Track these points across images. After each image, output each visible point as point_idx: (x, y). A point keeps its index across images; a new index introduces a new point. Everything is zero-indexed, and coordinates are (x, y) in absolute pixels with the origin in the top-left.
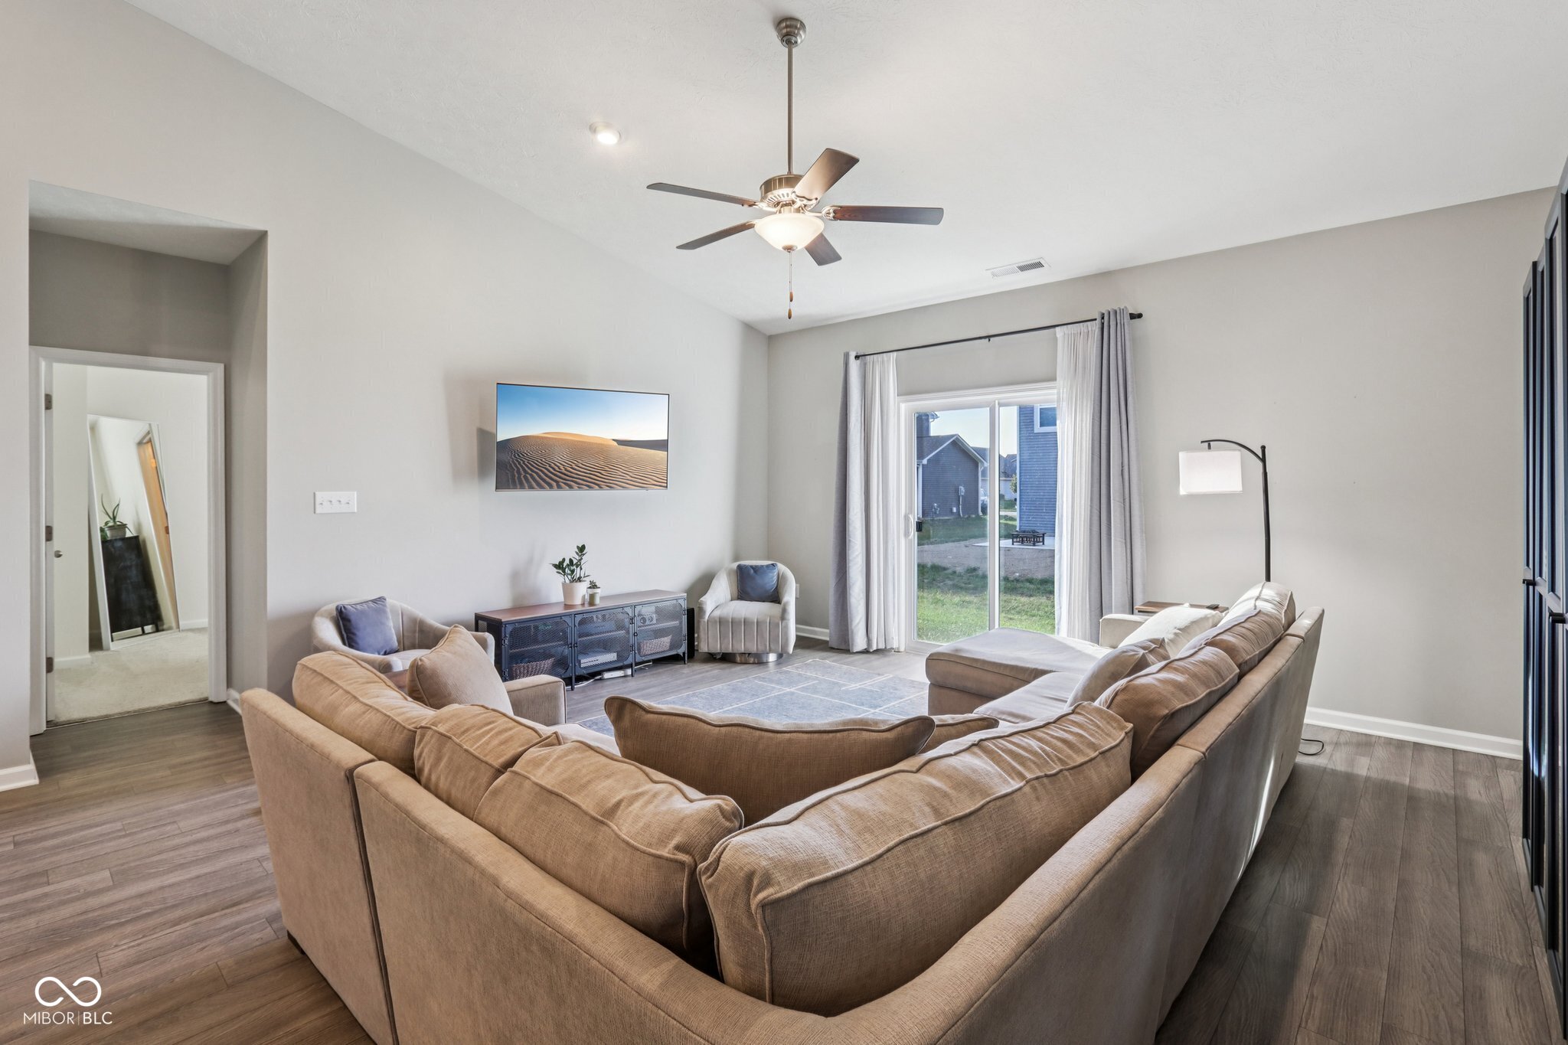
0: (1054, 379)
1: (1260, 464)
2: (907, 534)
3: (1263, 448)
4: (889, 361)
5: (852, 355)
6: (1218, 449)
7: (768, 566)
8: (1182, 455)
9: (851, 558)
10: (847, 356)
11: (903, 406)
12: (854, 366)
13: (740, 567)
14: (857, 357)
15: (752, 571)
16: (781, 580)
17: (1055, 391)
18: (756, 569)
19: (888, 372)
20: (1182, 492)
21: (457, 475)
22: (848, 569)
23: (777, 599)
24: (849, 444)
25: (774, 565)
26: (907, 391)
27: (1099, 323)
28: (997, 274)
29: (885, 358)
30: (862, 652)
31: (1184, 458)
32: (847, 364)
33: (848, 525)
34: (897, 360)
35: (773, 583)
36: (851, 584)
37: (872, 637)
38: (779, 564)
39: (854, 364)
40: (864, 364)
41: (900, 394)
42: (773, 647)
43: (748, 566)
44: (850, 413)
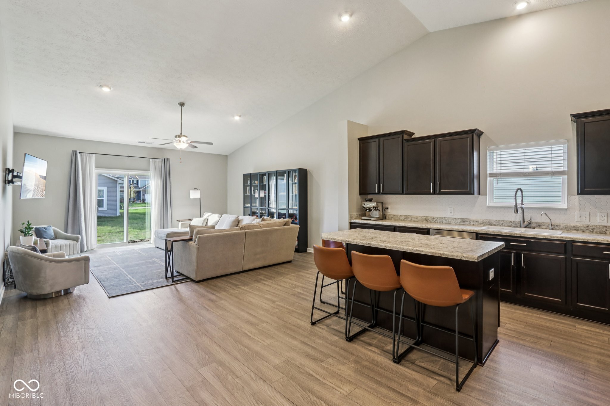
0: (149, 171)
6: (196, 190)
13: (36, 228)
19: (93, 159)
20: (191, 197)
22: (81, 224)
23: (56, 238)
24: (79, 181)
25: (50, 226)
26: (97, 167)
27: (163, 160)
28: (139, 142)
29: (91, 155)
30: (85, 251)
31: (191, 192)
32: (76, 155)
33: (80, 209)
34: (95, 157)
35: (53, 233)
36: (82, 229)
37: (88, 246)
38: (51, 226)
39: (79, 155)
40: (81, 156)
41: (96, 167)
42: (75, 252)
43: (39, 228)
44: (78, 172)
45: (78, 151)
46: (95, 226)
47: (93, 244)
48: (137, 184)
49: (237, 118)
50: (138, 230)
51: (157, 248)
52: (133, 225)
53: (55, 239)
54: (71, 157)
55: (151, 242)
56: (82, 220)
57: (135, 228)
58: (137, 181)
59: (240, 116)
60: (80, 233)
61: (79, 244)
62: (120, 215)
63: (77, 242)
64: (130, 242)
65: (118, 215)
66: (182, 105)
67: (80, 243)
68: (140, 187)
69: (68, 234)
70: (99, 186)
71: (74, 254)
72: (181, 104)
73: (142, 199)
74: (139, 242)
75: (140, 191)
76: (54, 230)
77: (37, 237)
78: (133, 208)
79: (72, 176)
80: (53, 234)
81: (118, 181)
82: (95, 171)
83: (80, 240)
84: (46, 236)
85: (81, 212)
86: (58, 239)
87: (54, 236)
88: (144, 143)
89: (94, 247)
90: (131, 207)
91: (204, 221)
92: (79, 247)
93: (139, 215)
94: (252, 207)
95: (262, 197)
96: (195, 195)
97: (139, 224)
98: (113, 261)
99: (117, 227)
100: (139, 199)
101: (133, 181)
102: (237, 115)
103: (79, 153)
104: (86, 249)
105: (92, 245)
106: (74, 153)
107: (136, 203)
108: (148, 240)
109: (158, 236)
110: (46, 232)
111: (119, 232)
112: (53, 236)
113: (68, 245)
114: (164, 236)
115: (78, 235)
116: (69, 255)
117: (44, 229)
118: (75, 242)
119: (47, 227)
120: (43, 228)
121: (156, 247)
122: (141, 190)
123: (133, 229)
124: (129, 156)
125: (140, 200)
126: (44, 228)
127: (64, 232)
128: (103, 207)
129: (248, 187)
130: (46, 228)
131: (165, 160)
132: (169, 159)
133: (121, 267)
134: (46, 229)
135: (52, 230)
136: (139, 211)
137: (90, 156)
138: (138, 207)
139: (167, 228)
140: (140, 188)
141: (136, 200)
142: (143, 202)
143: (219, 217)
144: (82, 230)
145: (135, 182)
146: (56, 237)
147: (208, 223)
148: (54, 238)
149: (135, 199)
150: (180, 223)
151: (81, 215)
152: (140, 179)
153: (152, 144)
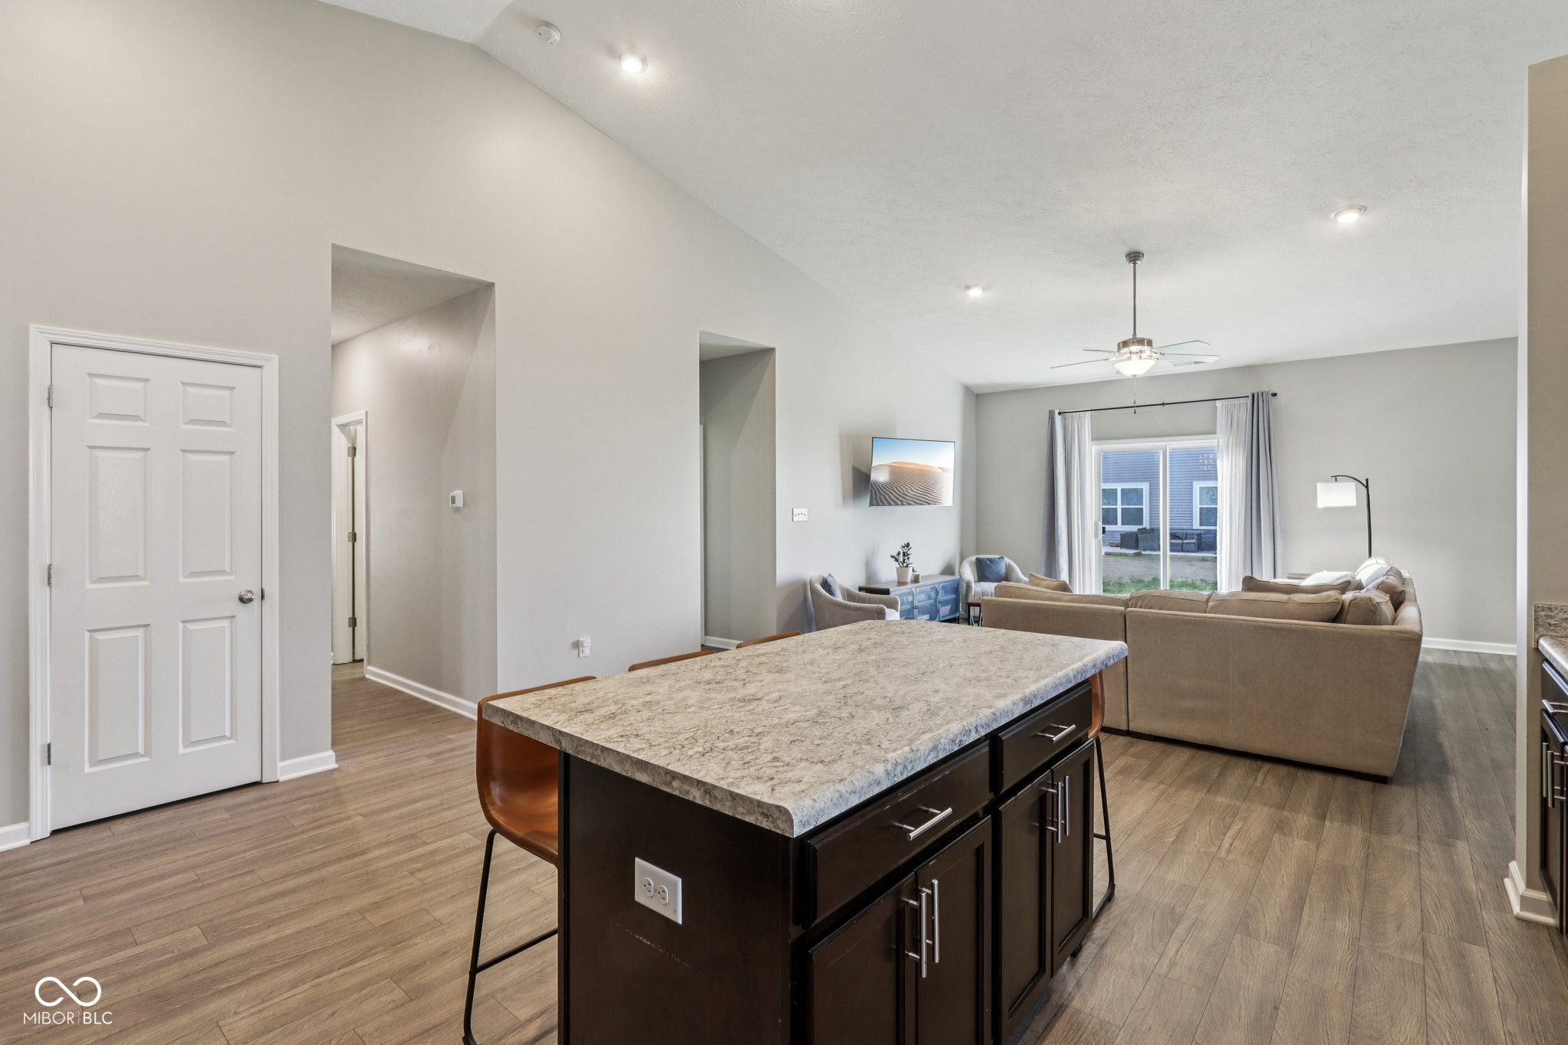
0: (1216, 433)
1: (1365, 490)
2: (1096, 535)
3: (1367, 480)
4: (1084, 417)
5: (1057, 411)
6: (1342, 481)
7: (998, 558)
8: (1319, 485)
9: (1060, 552)
10: (1051, 414)
11: (1093, 448)
12: (1058, 419)
13: (977, 559)
14: (1060, 413)
15: (989, 562)
16: (1009, 568)
17: (1216, 441)
18: (990, 560)
19: (1086, 424)
20: (1320, 505)
21: (844, 497)
25: (1002, 557)
26: (1097, 438)
27: (1251, 399)
29: (1082, 415)
32: (1053, 419)
33: (1057, 529)
34: (1091, 417)
38: (1005, 557)
40: (1063, 420)
41: (1093, 440)
43: (983, 558)
49: (1349, 219)
59: (1361, 209)
66: (1134, 257)
70: (1106, 481)
72: (1132, 255)
85: (1060, 535)
96: (1333, 497)
120: (987, 559)
124: (1163, 404)
128: (1117, 524)
130: (992, 560)
131: (1254, 399)
134: (992, 562)
137: (1079, 418)
151: (1059, 540)
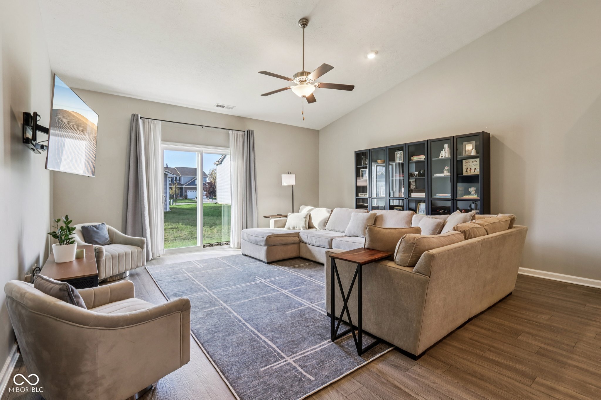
0: (229, 147)
2: (163, 203)
13: (84, 228)
16: (111, 232)
17: (229, 151)
19: (157, 129)
20: (283, 185)
22: (145, 221)
23: (111, 242)
24: (141, 159)
25: (103, 224)
26: (164, 140)
27: (246, 133)
28: (218, 106)
29: (156, 123)
30: (151, 260)
31: (283, 176)
32: (137, 120)
33: (144, 199)
34: (162, 125)
35: (108, 234)
36: (146, 228)
37: (154, 252)
38: (105, 223)
39: (140, 121)
40: (143, 122)
41: (162, 141)
42: (139, 265)
43: (88, 226)
44: (140, 144)
45: (139, 116)
46: (162, 223)
47: (160, 249)
48: (180, 181)
49: (372, 56)
50: (190, 227)
51: (246, 255)
52: (184, 221)
53: (111, 244)
54: (130, 124)
55: (232, 245)
56: (145, 216)
57: (188, 225)
58: (180, 178)
59: (377, 53)
60: (143, 234)
61: (144, 252)
62: (170, 210)
63: (141, 248)
64: (205, 246)
65: (168, 210)
66: (305, 23)
67: (145, 249)
68: (182, 183)
69: (128, 235)
71: (137, 267)
72: (305, 21)
73: (185, 195)
74: (216, 245)
75: (183, 188)
76: (109, 230)
77: (86, 242)
78: (177, 204)
79: (131, 151)
80: (107, 236)
81: (168, 175)
82: (162, 145)
83: (145, 246)
84: (98, 238)
85: (145, 204)
86: (115, 243)
87: (109, 239)
88: (223, 107)
89: (161, 253)
90: (176, 203)
91: (306, 217)
92: (144, 255)
93: (186, 211)
94: (372, 198)
95: (360, 187)
96: (288, 180)
97: (191, 220)
98: (197, 282)
99: (169, 223)
100: (181, 195)
101: (176, 178)
102: (372, 51)
103: (141, 118)
104: (151, 257)
105: (158, 251)
106: (135, 117)
107: (180, 200)
108: (227, 243)
109: (249, 239)
110: (97, 232)
111: (172, 228)
112: (107, 239)
113: (129, 254)
114: (262, 240)
115: (143, 238)
116: (131, 269)
117: (95, 229)
118: (139, 249)
119: (99, 225)
120: (93, 226)
121: (243, 255)
122: (184, 186)
123: (186, 225)
124: (203, 126)
125: (183, 196)
126: (95, 226)
127: (122, 233)
129: (361, 170)
130: (97, 227)
131: (248, 133)
132: (253, 130)
133: (218, 298)
134: (97, 229)
135: (106, 229)
136: (184, 207)
137: (154, 124)
138: (182, 203)
139: (252, 227)
140: (182, 185)
141: (179, 197)
142: (185, 198)
143: (328, 212)
144: (146, 230)
145: (178, 178)
146: (112, 240)
147: (312, 220)
148: (109, 243)
149: (178, 195)
150: (272, 221)
151: (144, 207)
152: (182, 176)
153: (233, 108)
